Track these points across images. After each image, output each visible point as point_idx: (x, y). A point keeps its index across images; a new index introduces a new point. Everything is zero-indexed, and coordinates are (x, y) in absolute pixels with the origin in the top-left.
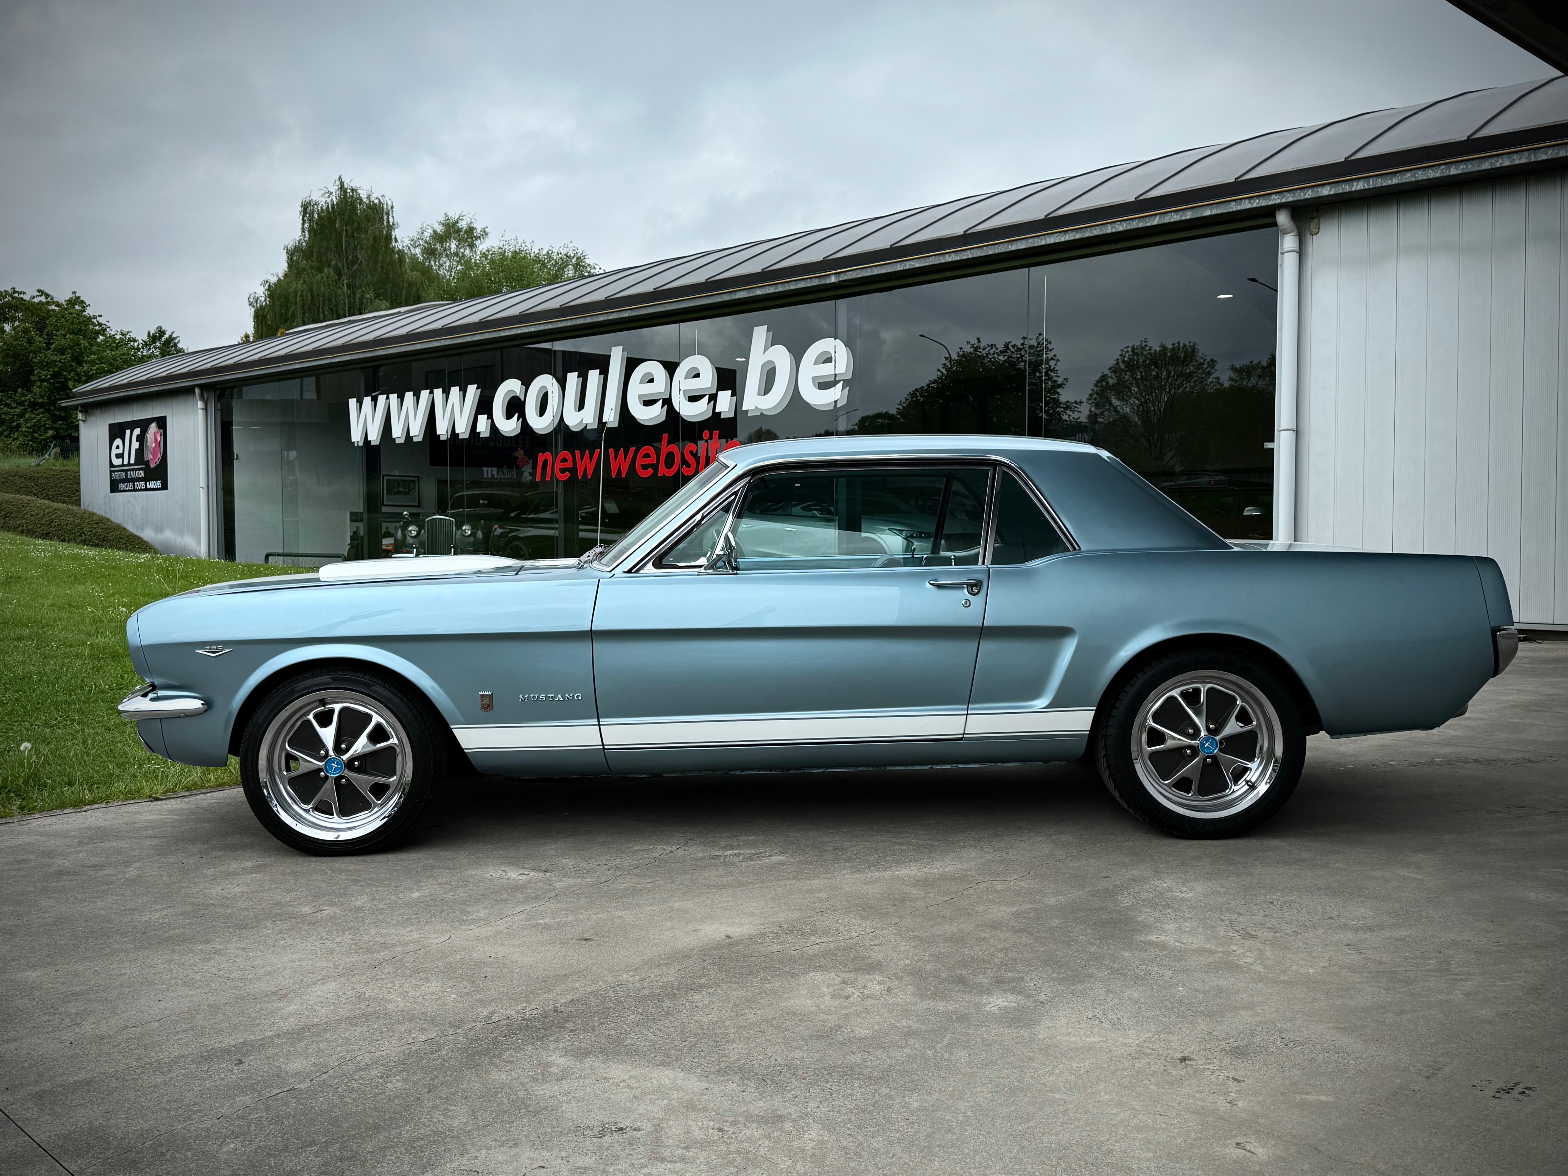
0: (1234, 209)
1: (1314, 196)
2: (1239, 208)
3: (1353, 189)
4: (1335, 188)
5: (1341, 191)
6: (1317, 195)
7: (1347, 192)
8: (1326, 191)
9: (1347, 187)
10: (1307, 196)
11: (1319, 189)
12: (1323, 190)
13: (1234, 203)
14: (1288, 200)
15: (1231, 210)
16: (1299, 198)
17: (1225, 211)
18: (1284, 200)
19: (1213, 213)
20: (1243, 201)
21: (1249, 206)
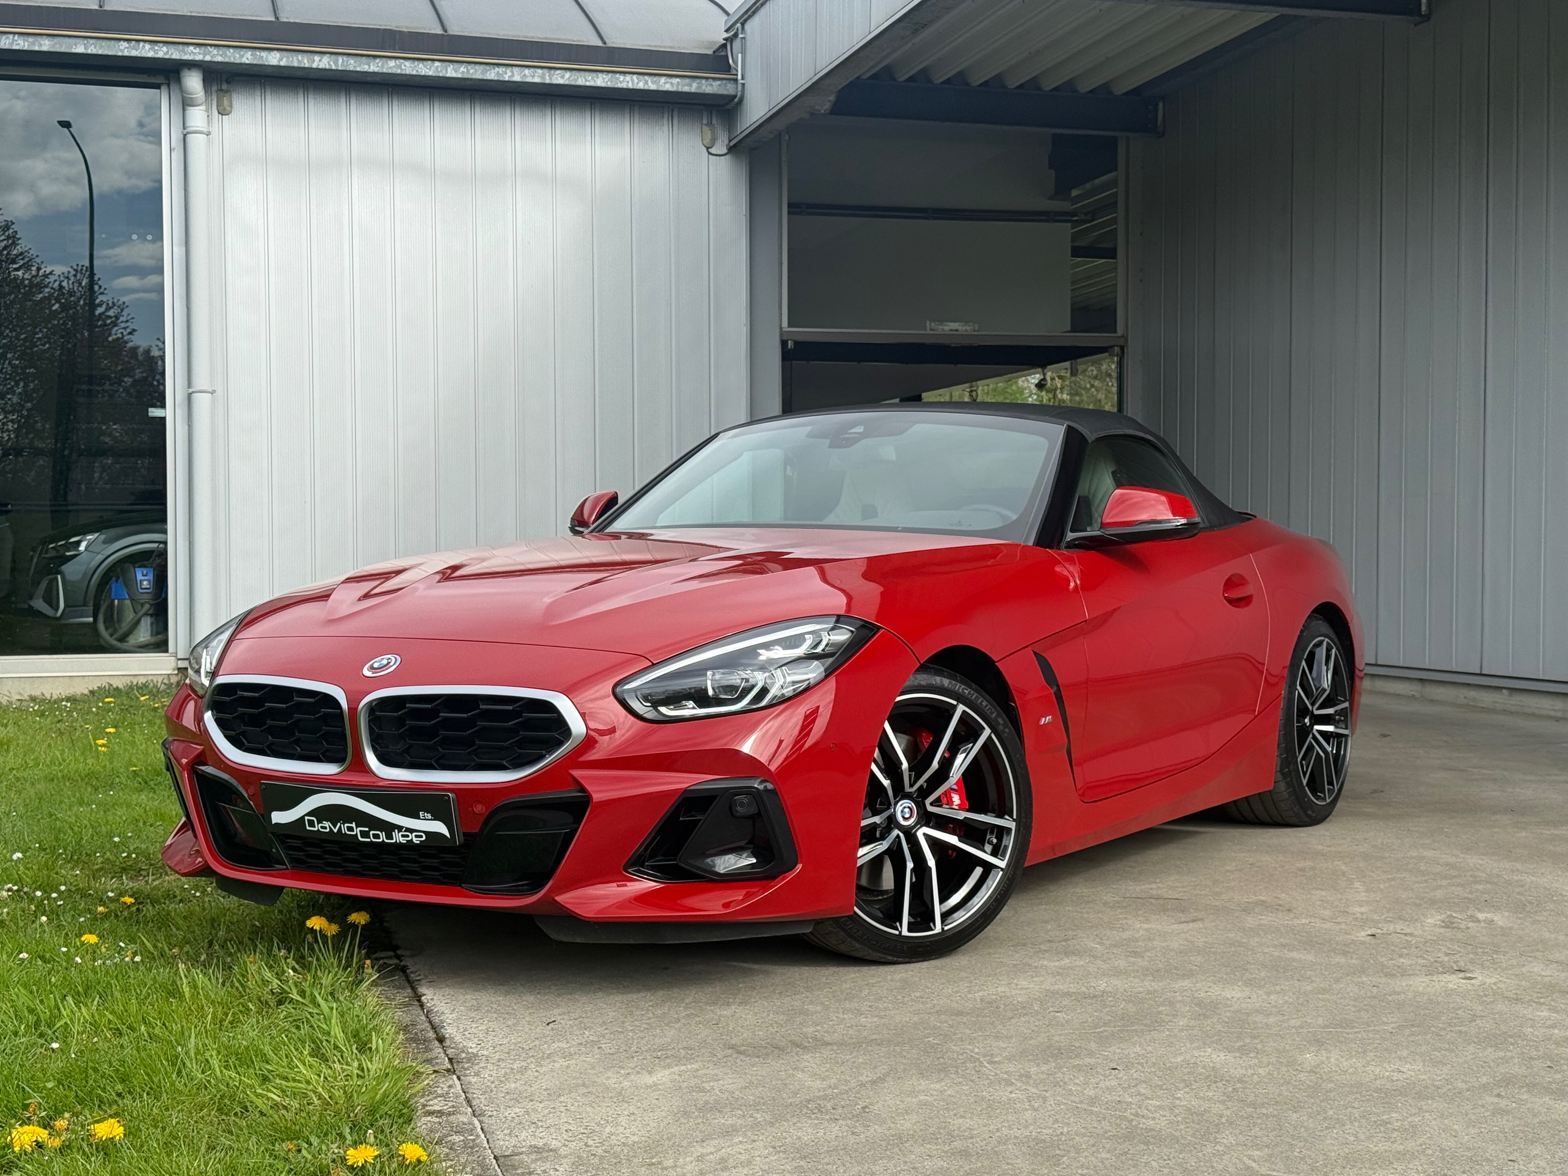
0: (126, 53)
1: (255, 62)
2: (134, 53)
3: (315, 66)
4: (288, 58)
5: (296, 64)
6: (260, 62)
7: (304, 68)
8: (273, 59)
9: (306, 61)
10: (244, 60)
11: (264, 54)
12: (270, 58)
13: (125, 44)
14: (216, 59)
15: (120, 54)
16: (232, 60)
17: (110, 54)
18: (208, 58)
19: (89, 51)
20: (141, 44)
21: (151, 54)
